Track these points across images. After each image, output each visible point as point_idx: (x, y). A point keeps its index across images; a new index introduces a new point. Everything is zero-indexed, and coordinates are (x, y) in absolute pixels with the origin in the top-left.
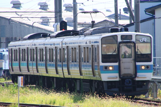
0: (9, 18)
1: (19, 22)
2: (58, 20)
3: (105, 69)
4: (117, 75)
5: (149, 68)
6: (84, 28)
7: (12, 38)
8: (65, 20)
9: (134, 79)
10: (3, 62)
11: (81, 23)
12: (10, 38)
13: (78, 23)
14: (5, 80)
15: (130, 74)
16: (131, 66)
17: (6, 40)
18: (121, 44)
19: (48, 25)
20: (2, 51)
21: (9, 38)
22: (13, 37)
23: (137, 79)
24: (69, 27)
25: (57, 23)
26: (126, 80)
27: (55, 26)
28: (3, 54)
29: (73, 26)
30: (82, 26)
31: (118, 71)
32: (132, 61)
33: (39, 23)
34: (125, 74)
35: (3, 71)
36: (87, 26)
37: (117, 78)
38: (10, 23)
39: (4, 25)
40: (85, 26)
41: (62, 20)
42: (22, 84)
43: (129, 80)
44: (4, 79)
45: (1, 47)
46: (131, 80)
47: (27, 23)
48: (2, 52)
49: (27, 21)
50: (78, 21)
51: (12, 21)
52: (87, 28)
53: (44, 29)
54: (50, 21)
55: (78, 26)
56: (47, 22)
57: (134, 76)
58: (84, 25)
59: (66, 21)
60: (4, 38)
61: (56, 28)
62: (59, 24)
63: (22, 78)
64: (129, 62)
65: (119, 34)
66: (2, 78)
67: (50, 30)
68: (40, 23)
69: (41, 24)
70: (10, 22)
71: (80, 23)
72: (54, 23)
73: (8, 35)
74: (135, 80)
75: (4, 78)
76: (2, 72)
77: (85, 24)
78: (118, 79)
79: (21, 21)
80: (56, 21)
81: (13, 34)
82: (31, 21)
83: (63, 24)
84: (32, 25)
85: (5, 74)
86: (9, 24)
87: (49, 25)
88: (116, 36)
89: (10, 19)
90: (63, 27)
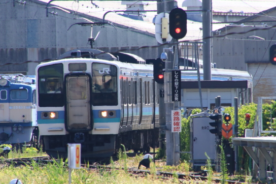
0: (48, 2)
1: (72, 12)
2: (165, 7)
3: (44, 117)
4: (62, 125)
5: (114, 115)
6: (228, 25)
7: (54, 50)
8: (183, 6)
9: (90, 133)
10: (31, 108)
11: (221, 13)
12: (50, 49)
13: (213, 14)
14: (38, 152)
15: (83, 124)
16: (85, 111)
17: (39, 54)
18: (70, 78)
19: (142, 19)
20: (31, 82)
21: (47, 49)
22: (56, 49)
23: (94, 132)
24: (191, 21)
25: (161, 14)
26: (75, 134)
27: (157, 21)
28: (33, 89)
29: (202, 20)
30: (223, 20)
31: (63, 120)
32: (87, 104)
33: (119, 14)
34: (75, 124)
35: (32, 130)
36: (235, 20)
37: (62, 130)
38: (49, 14)
39: (35, 18)
40: (231, 20)
41: (175, 5)
42: (77, 163)
43: (81, 133)
44: (35, 150)
45: (28, 73)
46: (83, 134)
47: (89, 14)
48: (30, 84)
49: (89, 9)
50: (213, 9)
51: (55, 8)
52: (237, 25)
53: (132, 28)
54: (146, 8)
55: (214, 21)
56: (138, 11)
57: (88, 128)
58: (227, 17)
59: (185, 9)
60: (36, 51)
61: (159, 26)
62: (167, 15)
63: (78, 148)
64: (81, 106)
65: (66, 61)
66: (30, 147)
67: (145, 30)
68: (122, 13)
69: (123, 15)
70: (49, 11)
71: (218, 13)
72: (156, 13)
73: (45, 44)
74: (91, 135)
75: (34, 147)
76: (31, 134)
77: (231, 14)
78: (64, 133)
79: (74, 9)
80: (160, 10)
81: (57, 40)
82: (100, 9)
83: (178, 17)
84: (102, 18)
85: (37, 138)
86: (47, 16)
87: (144, 18)
88: (61, 65)
89: (48, 4)
90: (178, 24)
